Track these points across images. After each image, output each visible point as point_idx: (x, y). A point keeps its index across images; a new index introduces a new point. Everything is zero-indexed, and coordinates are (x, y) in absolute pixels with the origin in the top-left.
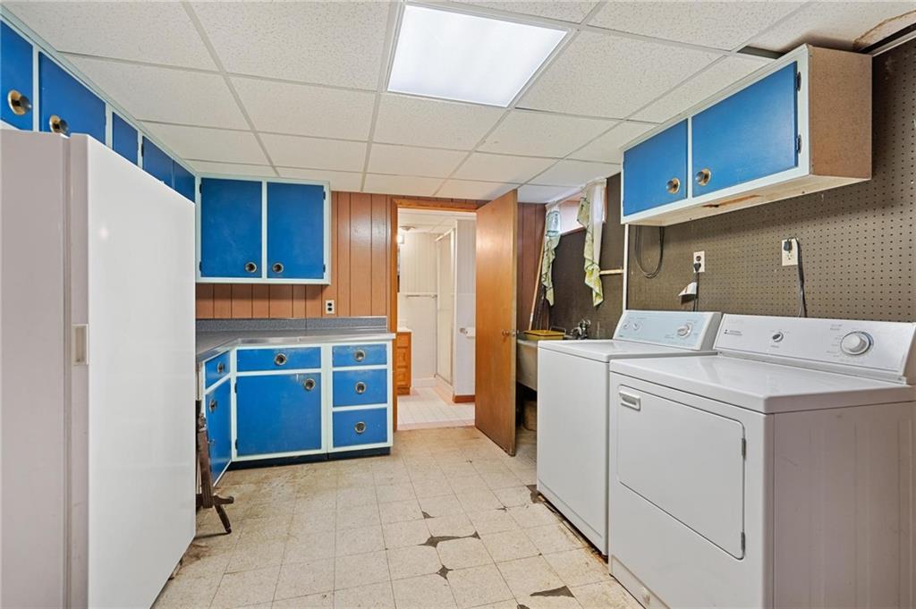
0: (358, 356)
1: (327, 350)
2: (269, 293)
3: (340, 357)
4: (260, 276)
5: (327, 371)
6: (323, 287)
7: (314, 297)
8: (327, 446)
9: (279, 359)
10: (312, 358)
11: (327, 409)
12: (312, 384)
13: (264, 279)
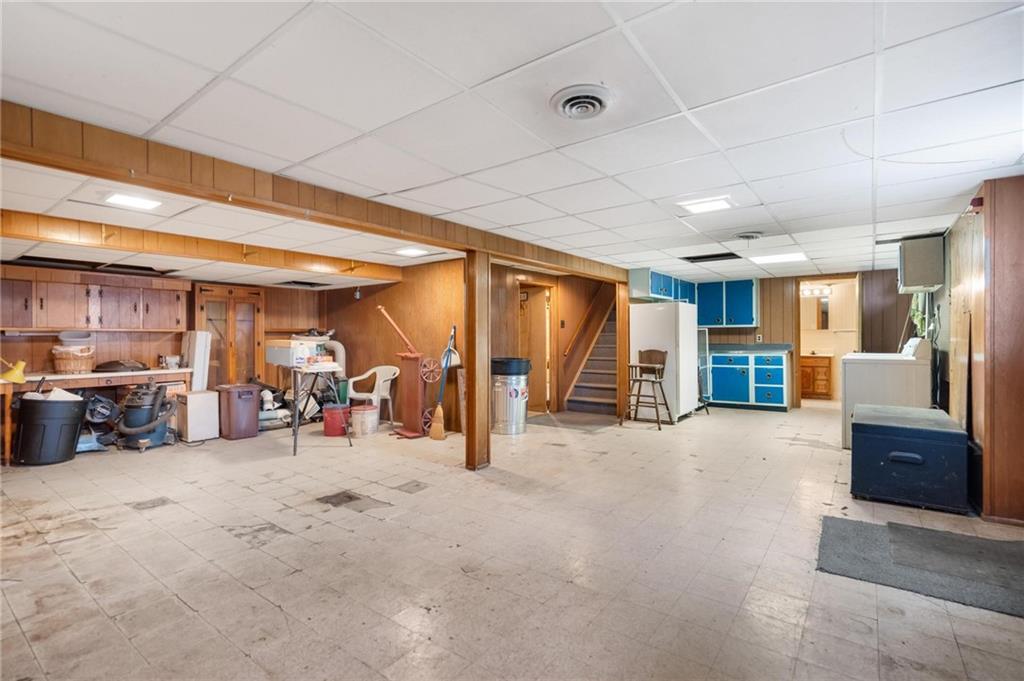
0: (767, 361)
1: (752, 357)
2: (728, 331)
3: (758, 361)
4: (722, 324)
5: (752, 367)
6: (756, 328)
7: (750, 333)
8: (752, 401)
9: (730, 361)
10: (745, 361)
11: (752, 385)
12: (745, 373)
13: (724, 326)
